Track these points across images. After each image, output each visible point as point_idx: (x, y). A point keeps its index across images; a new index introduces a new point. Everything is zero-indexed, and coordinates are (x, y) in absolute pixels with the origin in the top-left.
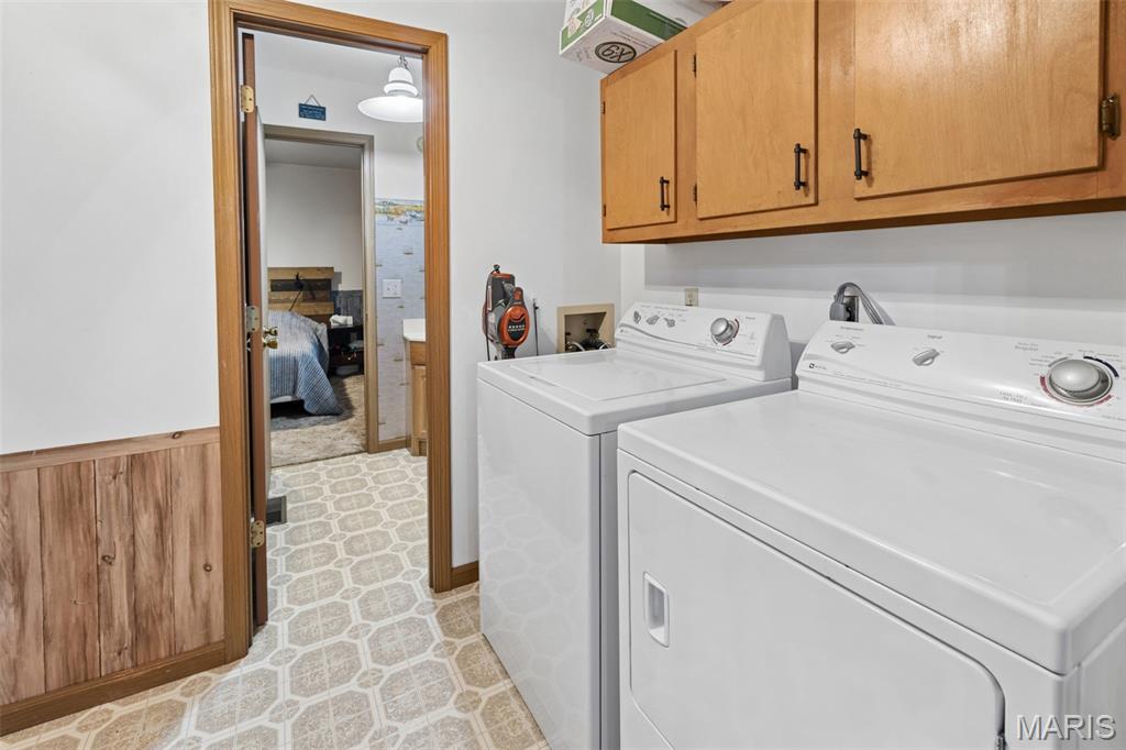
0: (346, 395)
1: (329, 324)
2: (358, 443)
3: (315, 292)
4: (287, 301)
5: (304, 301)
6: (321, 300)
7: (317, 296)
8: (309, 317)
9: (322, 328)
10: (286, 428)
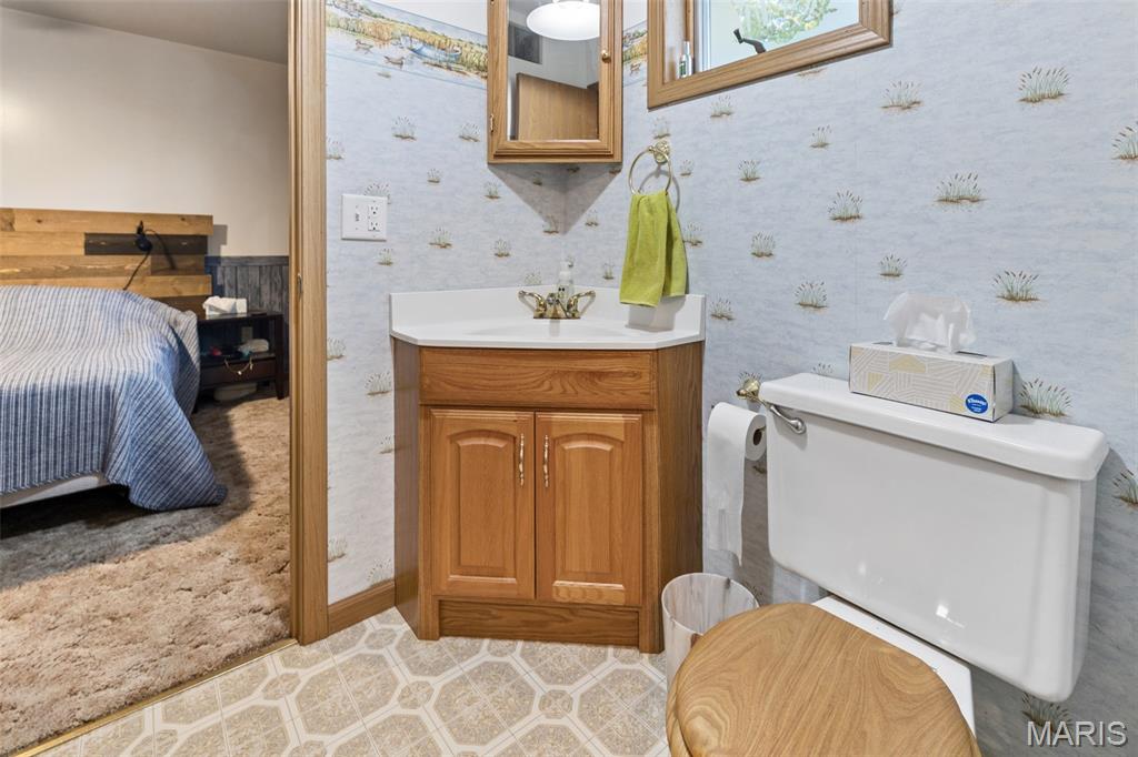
0: (233, 446)
1: (201, 313)
2: (267, 603)
3: (175, 257)
4: (120, 272)
5: (154, 272)
6: (188, 271)
7: (180, 265)
8: (164, 300)
9: (188, 321)
10: (77, 562)
